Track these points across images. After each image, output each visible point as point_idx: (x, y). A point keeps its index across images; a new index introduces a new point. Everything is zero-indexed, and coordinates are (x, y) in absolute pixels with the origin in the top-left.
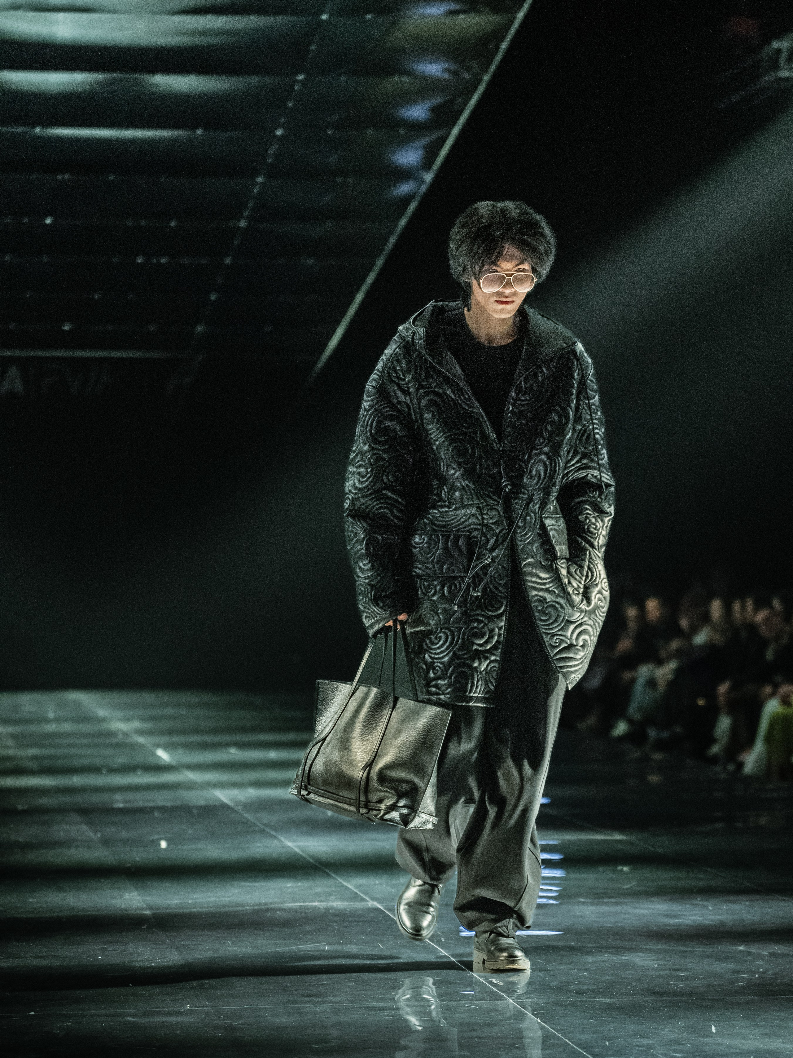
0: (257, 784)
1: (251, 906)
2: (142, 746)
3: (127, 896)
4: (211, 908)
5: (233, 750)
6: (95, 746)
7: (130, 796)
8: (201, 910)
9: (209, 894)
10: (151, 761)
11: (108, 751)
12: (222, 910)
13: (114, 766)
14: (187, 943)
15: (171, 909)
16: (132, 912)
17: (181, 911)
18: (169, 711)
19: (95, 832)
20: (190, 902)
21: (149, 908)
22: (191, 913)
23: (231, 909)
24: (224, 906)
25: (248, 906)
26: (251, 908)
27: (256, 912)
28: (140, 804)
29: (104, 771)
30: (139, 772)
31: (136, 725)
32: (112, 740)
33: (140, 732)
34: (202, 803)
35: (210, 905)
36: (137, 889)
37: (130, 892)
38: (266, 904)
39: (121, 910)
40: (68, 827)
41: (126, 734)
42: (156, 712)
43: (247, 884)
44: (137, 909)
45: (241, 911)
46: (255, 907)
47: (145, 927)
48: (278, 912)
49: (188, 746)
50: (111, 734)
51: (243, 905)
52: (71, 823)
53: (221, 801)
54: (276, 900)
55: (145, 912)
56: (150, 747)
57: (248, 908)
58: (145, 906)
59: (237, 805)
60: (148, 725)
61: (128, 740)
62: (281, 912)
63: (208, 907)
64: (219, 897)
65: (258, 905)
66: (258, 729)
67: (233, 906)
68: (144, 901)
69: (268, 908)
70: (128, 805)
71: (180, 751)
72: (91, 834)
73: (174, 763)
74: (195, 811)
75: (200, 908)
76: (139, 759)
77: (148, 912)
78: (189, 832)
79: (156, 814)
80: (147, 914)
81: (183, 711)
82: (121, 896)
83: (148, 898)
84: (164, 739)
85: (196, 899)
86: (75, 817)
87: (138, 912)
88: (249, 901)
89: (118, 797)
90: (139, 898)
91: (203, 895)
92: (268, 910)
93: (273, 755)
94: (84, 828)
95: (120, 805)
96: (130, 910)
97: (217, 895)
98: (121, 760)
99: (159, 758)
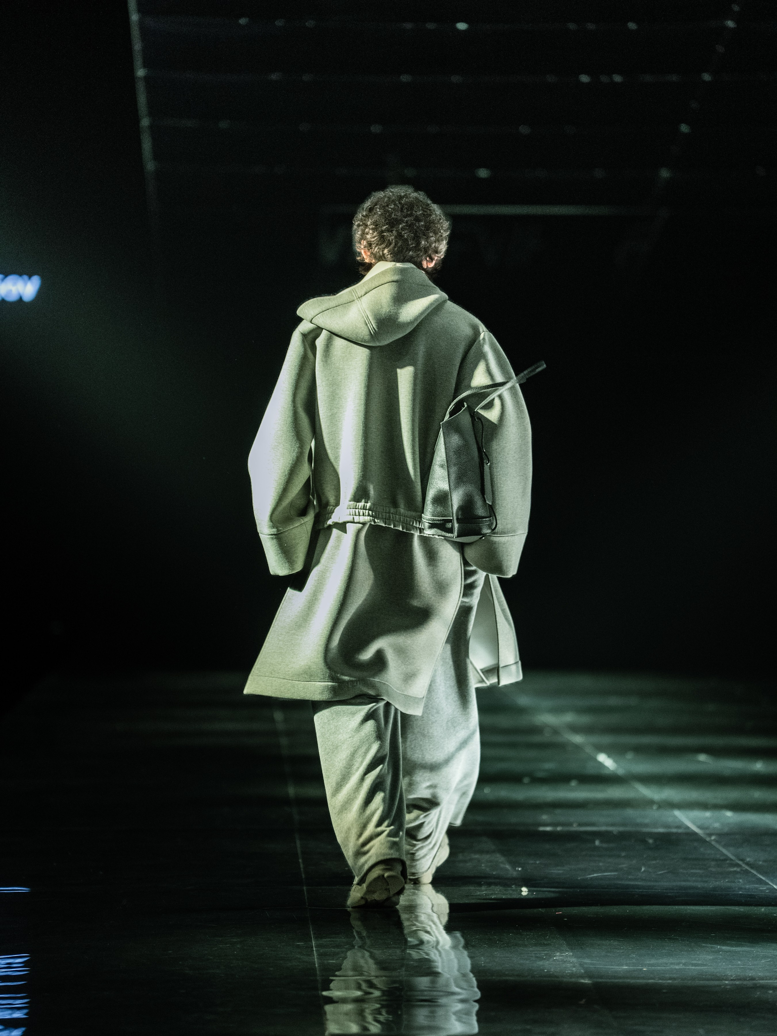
0: (736, 807)
1: (732, 980)
2: (577, 747)
3: (558, 956)
4: (674, 979)
5: (702, 757)
6: (513, 745)
7: (561, 815)
8: (660, 981)
9: (671, 960)
10: (590, 770)
11: (532, 754)
12: (689, 983)
13: (540, 774)
14: (642, 1028)
15: (620, 978)
16: (565, 980)
17: (632, 981)
18: (613, 701)
19: (514, 864)
20: (645, 969)
21: (589, 975)
22: (647, 984)
23: (702, 982)
24: (693, 979)
25: (726, 980)
26: (731, 982)
27: (740, 989)
28: (575, 828)
29: (526, 780)
30: (573, 783)
31: (569, 718)
32: (537, 739)
33: (575, 729)
34: (661, 830)
35: (675, 976)
36: (571, 947)
37: (561, 951)
38: (752, 979)
39: (550, 976)
40: (477, 856)
41: (555, 731)
42: (595, 701)
43: (724, 948)
44: (572, 975)
45: (715, 986)
46: (737, 983)
47: (583, 1002)
48: (771, 992)
49: (639, 750)
50: (536, 730)
51: (719, 979)
52: (481, 852)
53: (688, 828)
54: (768, 974)
55: (583, 981)
56: (589, 750)
57: (727, 982)
58: (582, 971)
59: (710, 835)
60: (585, 719)
61: (559, 739)
62: (774, 991)
63: (670, 979)
64: (684, 964)
65: (740, 980)
66: (739, 731)
67: (705, 980)
68: (581, 965)
69: (755, 984)
70: (559, 829)
71: (630, 756)
72: (508, 867)
73: (621, 772)
74: (651, 841)
75: (660, 979)
76: (573, 767)
77: (587, 981)
78: (643, 869)
79: (597, 843)
80: (585, 983)
81: (633, 701)
82: (549, 957)
83: (587, 961)
84: (607, 739)
85: (652, 965)
86: (488, 844)
87: (573, 980)
88: (729, 973)
89: (545, 817)
90: (574, 960)
91: (665, 960)
92: (755, 987)
93: (759, 766)
94: (499, 858)
95: (548, 829)
96: (562, 977)
97: (683, 961)
98: (549, 766)
99: (601, 765)
